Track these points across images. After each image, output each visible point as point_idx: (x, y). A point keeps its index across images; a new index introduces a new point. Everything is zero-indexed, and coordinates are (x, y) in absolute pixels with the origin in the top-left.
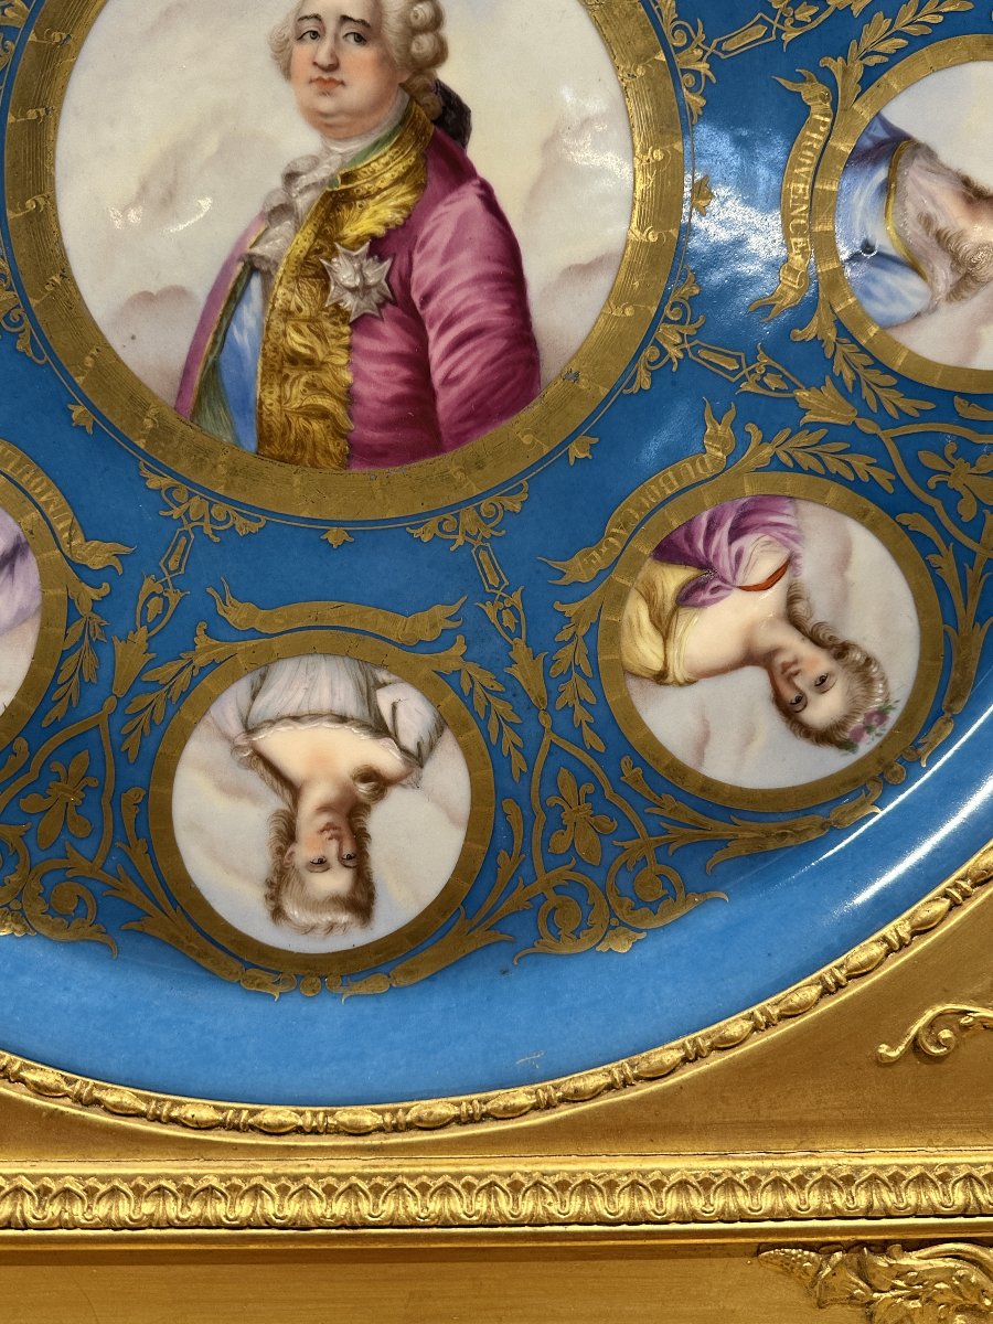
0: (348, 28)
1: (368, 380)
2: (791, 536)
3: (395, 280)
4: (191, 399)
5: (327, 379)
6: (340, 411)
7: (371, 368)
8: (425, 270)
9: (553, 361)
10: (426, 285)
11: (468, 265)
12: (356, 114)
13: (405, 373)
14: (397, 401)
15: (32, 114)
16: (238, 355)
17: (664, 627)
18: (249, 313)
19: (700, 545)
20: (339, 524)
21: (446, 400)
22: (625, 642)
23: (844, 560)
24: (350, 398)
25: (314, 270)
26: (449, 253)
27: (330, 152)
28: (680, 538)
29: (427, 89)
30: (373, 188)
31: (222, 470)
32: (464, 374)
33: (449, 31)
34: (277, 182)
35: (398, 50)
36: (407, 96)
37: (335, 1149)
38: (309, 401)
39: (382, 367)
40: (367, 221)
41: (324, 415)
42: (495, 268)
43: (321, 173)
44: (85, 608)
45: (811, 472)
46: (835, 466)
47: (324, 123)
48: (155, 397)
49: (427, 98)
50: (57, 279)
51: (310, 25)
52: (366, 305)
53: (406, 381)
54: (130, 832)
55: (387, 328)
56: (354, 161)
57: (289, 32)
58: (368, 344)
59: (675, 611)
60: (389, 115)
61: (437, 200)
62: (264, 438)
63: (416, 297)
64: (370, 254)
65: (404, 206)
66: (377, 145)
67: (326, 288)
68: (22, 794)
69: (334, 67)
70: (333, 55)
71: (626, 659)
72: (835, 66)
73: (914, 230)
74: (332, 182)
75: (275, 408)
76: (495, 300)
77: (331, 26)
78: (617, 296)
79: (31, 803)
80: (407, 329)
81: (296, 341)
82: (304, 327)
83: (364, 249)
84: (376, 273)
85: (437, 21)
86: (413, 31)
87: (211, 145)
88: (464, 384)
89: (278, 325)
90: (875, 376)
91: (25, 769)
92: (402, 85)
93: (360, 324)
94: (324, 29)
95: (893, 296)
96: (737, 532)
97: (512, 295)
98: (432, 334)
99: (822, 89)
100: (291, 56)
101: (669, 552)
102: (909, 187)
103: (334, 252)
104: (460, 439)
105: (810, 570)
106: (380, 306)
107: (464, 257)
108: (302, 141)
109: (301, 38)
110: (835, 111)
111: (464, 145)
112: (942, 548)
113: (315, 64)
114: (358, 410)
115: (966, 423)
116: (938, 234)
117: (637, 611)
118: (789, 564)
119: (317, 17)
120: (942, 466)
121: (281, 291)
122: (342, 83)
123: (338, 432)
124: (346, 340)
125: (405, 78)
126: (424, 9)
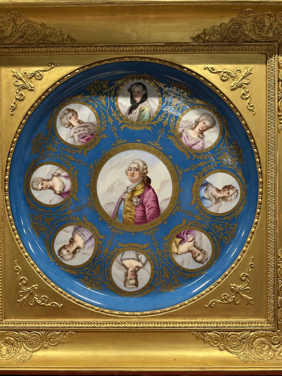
0: (135, 169)
1: (137, 214)
2: (194, 235)
3: (141, 201)
4: (114, 216)
5: (132, 213)
6: (134, 218)
7: (138, 212)
8: (145, 200)
9: (162, 211)
10: (145, 202)
11: (151, 199)
12: (136, 180)
13: (142, 213)
14: (141, 216)
15: (94, 180)
16: (121, 211)
17: (177, 247)
18: (122, 205)
19: (182, 236)
20: (133, 232)
21: (148, 216)
22: (172, 249)
23: (201, 238)
24: (135, 216)
25: (131, 200)
26: (148, 198)
27: (133, 185)
28: (179, 234)
29: (145, 177)
30: (138, 189)
31: (118, 225)
32: (150, 213)
33: (148, 169)
34: (126, 189)
35: (142, 172)
36: (143, 178)
37: (134, 318)
38: (130, 216)
39: (139, 212)
40: (138, 193)
41: (132, 218)
42: (154, 199)
43: (131, 187)
44: (100, 244)
45: (197, 226)
46: (200, 226)
47: (132, 181)
48: (109, 216)
49: (145, 178)
50: (97, 201)
51: (130, 169)
52: (138, 204)
53: (142, 214)
54: (106, 275)
55: (140, 207)
56: (136, 186)
57: (127, 169)
58: (137, 209)
59: (179, 244)
60: (141, 180)
61: (147, 191)
62: (124, 221)
63: (144, 203)
64: (138, 198)
65: (142, 192)
66: (139, 184)
67: (132, 202)
68: (92, 269)
69: (133, 174)
70: (133, 172)
71: (172, 251)
72: (199, 173)
73: (210, 195)
74: (133, 189)
75: (125, 217)
76: (154, 203)
77: (133, 169)
78: (170, 203)
79: (93, 271)
80: (143, 207)
81: (128, 209)
82: (129, 207)
83: (137, 197)
84: (139, 200)
85: (147, 168)
86: (144, 169)
87: (117, 184)
88: (150, 214)
89: (126, 207)
90: (205, 214)
91: (92, 266)
92: (142, 176)
93: (136, 206)
95: (207, 203)
96: (187, 234)
97: (156, 203)
98: (146, 208)
99: (197, 176)
100: (128, 173)
101: (178, 237)
102: (209, 189)
103: (133, 197)
104: (150, 221)
105: (197, 239)
106: (139, 204)
107: (150, 198)
108: (129, 183)
110: (199, 179)
111: (150, 184)
112: (215, 237)
113: (131, 174)
114: (136, 217)
115: (218, 220)
116: (213, 195)
117: (174, 244)
118: (194, 238)
120: (214, 226)
121: (126, 202)
122: (134, 176)
123: (133, 220)
124: (135, 209)
126: (145, 167)
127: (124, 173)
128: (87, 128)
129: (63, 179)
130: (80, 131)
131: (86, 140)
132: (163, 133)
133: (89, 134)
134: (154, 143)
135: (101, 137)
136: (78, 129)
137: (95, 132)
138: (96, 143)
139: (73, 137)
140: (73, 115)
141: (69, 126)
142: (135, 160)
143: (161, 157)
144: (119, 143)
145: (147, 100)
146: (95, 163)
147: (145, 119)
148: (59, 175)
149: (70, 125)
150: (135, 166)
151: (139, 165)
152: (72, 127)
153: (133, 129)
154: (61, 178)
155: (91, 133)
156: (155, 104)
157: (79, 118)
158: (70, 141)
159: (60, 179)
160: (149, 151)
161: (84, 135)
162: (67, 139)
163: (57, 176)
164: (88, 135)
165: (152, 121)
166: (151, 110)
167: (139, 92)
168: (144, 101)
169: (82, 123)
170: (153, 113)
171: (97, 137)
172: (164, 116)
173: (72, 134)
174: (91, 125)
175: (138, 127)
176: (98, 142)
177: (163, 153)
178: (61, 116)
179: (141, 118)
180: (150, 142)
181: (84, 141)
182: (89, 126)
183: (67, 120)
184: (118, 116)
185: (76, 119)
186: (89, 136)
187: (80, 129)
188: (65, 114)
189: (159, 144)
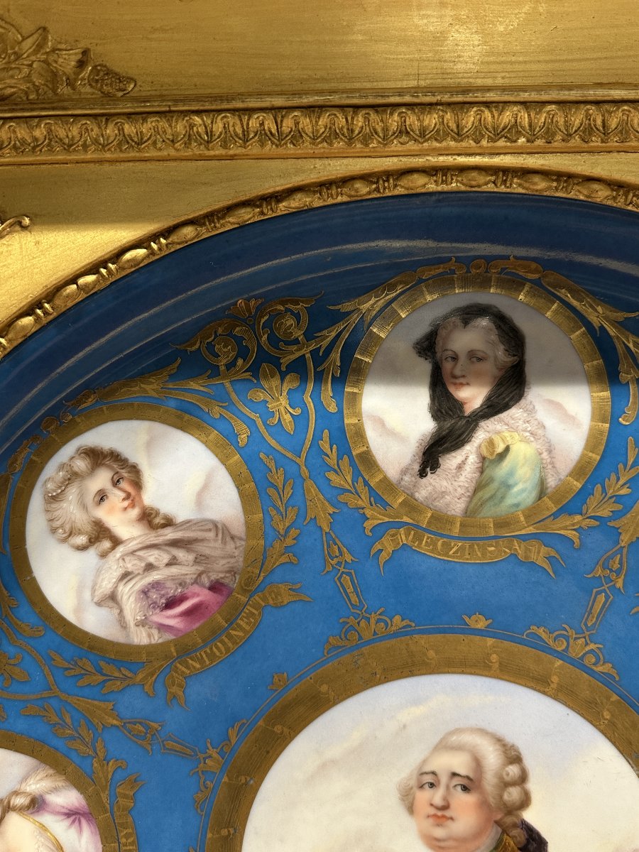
0: (456, 781)
12: (463, 841)
15: (224, 832)
29: (515, 826)
33: (532, 786)
35: (494, 798)
36: (500, 830)
47: (437, 845)
49: (515, 832)
51: (429, 779)
57: (413, 782)
60: (488, 842)
69: (446, 807)
70: (445, 799)
77: (444, 779)
85: (523, 778)
86: (505, 784)
92: (497, 823)
94: (439, 782)
100: (414, 798)
109: (421, 787)
113: (432, 805)
119: (434, 773)
122: (452, 819)
125: (499, 816)
126: (513, 770)
127: (393, 801)
128: (189, 550)
129: (61, 829)
130: (150, 567)
131: (188, 613)
132: (620, 584)
133: (203, 586)
134: (567, 638)
135: (264, 599)
136: (140, 559)
137: (232, 571)
138: (241, 634)
139: (111, 604)
140: (115, 483)
141: (93, 541)
142: (458, 731)
143: (607, 715)
144: (367, 635)
145: (523, 402)
146: (234, 741)
147: (515, 501)
148: (36, 805)
149: (100, 534)
150: (460, 763)
151: (478, 763)
152: (106, 544)
153: (447, 554)
154: (47, 819)
155: (214, 577)
156: (569, 419)
157: (150, 497)
158: (95, 622)
159: (43, 828)
160: (539, 683)
161: (173, 591)
162: (78, 610)
163: (28, 807)
164: (196, 588)
165: (555, 515)
166: (550, 451)
167: (480, 355)
168: (506, 407)
169: (164, 526)
170: (557, 473)
171: (244, 599)
172: (625, 491)
173: (106, 585)
174: (211, 535)
175: (471, 547)
176: (247, 628)
177: (615, 698)
178: (50, 486)
179: (491, 497)
180: (541, 632)
181: (172, 622)
182: (202, 540)
183: (84, 507)
184: (360, 486)
185: (133, 505)
186: (201, 595)
187: (151, 560)
188: (73, 477)
189: (592, 646)
